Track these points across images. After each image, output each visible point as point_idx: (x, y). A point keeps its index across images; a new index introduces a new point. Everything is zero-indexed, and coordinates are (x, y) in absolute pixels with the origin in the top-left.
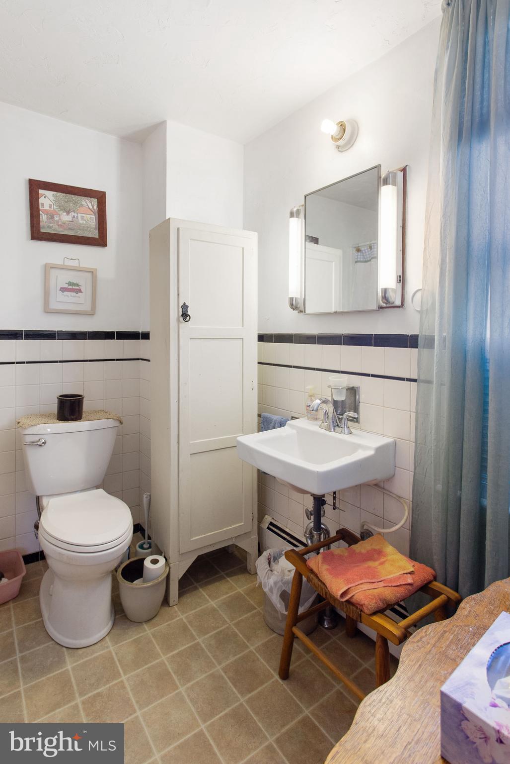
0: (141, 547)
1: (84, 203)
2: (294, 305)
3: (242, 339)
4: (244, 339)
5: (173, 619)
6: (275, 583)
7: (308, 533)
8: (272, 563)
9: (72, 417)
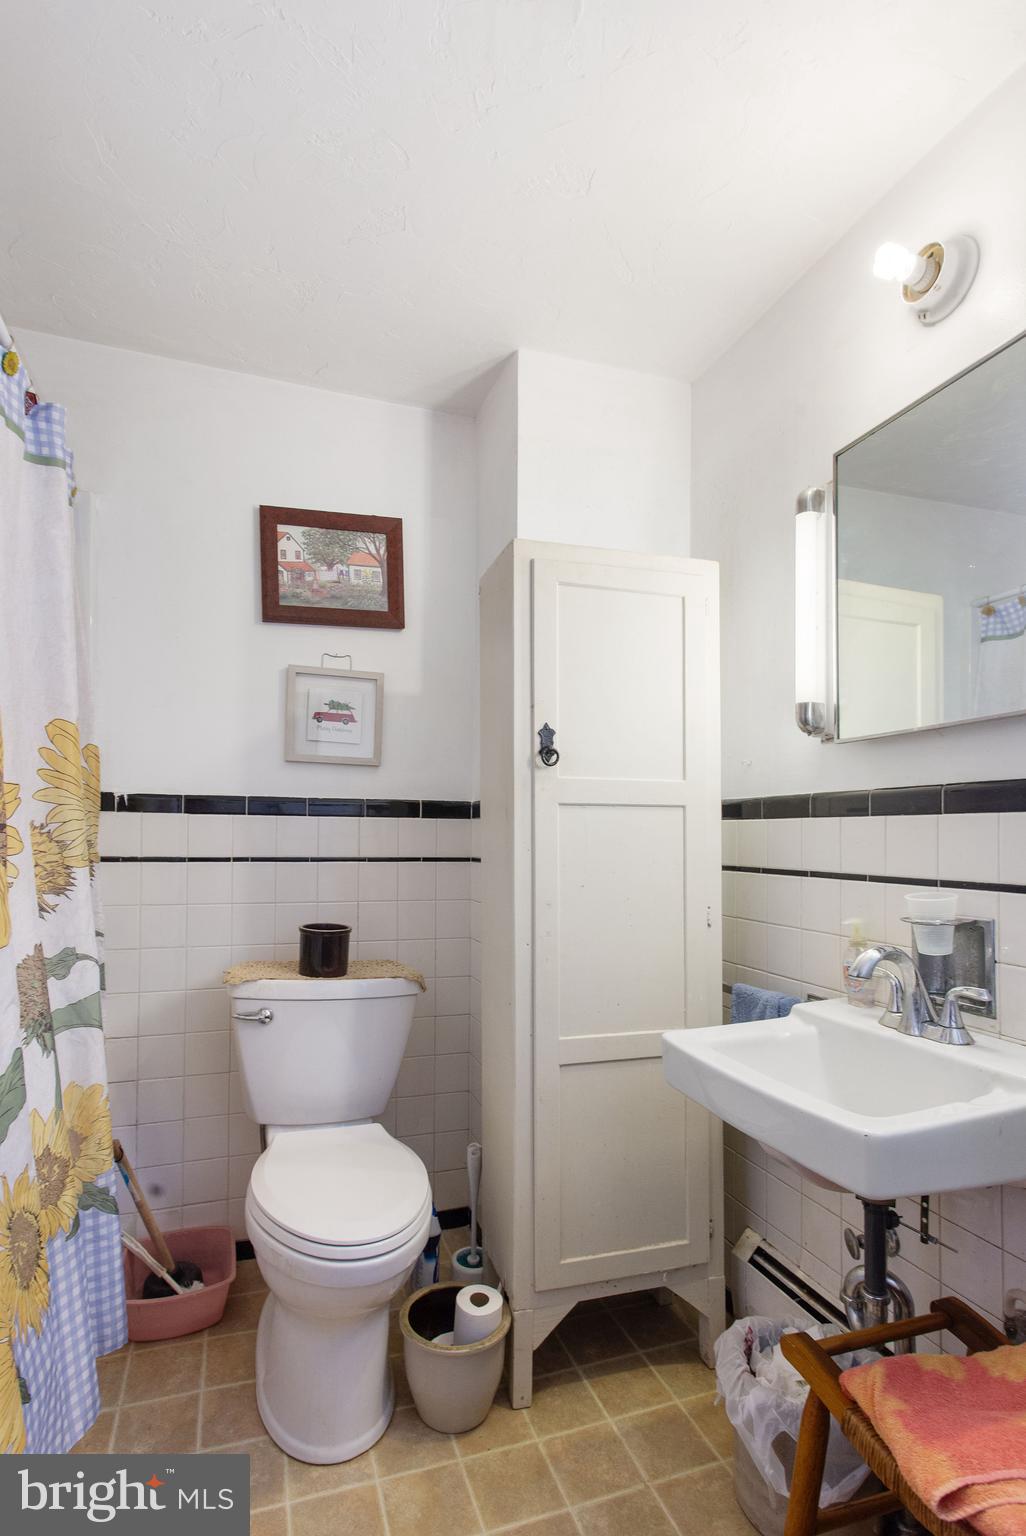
0: (463, 1260)
1: (360, 544)
2: (809, 722)
3: (683, 807)
4: (687, 808)
5: (517, 1442)
6: (762, 1409)
7: (850, 1292)
8: (756, 1352)
9: (326, 970)
